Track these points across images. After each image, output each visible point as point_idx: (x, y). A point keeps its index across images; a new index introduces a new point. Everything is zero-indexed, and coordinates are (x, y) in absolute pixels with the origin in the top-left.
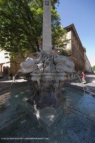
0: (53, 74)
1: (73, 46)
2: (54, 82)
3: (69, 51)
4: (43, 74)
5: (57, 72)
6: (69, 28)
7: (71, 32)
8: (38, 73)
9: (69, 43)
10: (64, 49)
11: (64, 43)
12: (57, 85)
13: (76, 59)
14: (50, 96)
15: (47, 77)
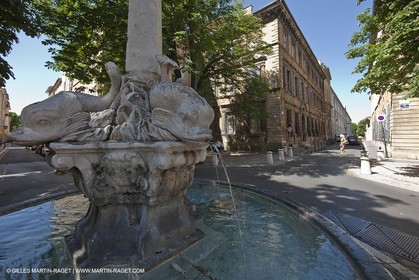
0: (137, 144)
1: (283, 61)
2: (144, 171)
3: (274, 77)
4: (103, 145)
5: (153, 140)
6: (272, 12)
7: (276, 22)
8: (84, 143)
9: (270, 53)
10: (258, 73)
11: (257, 56)
12: (152, 184)
13: (296, 102)
14: (138, 220)
15: (114, 155)
